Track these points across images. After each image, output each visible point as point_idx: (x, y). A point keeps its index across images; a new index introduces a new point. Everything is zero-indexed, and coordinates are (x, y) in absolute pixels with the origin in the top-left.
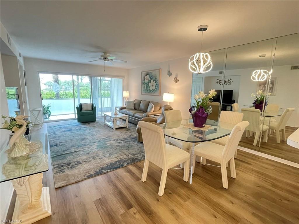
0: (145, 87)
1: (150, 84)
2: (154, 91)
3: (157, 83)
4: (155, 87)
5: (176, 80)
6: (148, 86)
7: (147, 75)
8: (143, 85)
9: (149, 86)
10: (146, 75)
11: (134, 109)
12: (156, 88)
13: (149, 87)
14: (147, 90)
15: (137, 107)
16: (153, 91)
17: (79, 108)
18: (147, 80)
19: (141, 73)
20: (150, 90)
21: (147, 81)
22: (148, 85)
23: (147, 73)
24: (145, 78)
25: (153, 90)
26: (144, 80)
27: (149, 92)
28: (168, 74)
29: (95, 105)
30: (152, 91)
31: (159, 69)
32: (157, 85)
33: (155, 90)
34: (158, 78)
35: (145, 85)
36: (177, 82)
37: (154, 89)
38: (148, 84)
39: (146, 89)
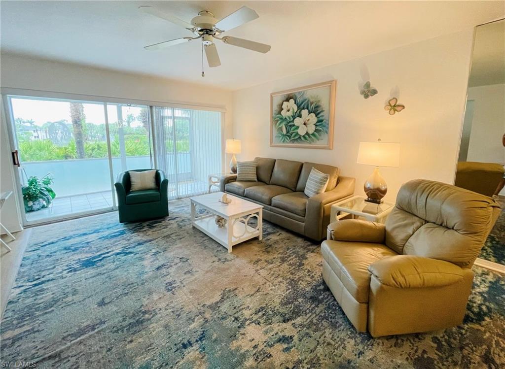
0: (281, 129)
1: (298, 121)
2: (313, 137)
3: (322, 116)
4: (314, 128)
5: (394, 106)
6: (291, 126)
7: (288, 100)
8: (276, 124)
9: (294, 125)
10: (285, 99)
11: (256, 180)
12: (316, 131)
13: (293, 128)
14: (290, 137)
15: (264, 176)
16: (307, 136)
17: (122, 185)
18: (288, 111)
19: (271, 96)
20: (297, 134)
21: (290, 114)
22: (291, 123)
23: (289, 95)
24: (283, 107)
25: (307, 133)
26: (280, 113)
27: (293, 141)
28: (363, 93)
29: (164, 176)
30: (304, 136)
31: (331, 82)
32: (320, 121)
33: (313, 134)
34: (324, 104)
35: (280, 123)
36: (395, 110)
37: (311, 132)
38: (293, 121)
39: (285, 132)
